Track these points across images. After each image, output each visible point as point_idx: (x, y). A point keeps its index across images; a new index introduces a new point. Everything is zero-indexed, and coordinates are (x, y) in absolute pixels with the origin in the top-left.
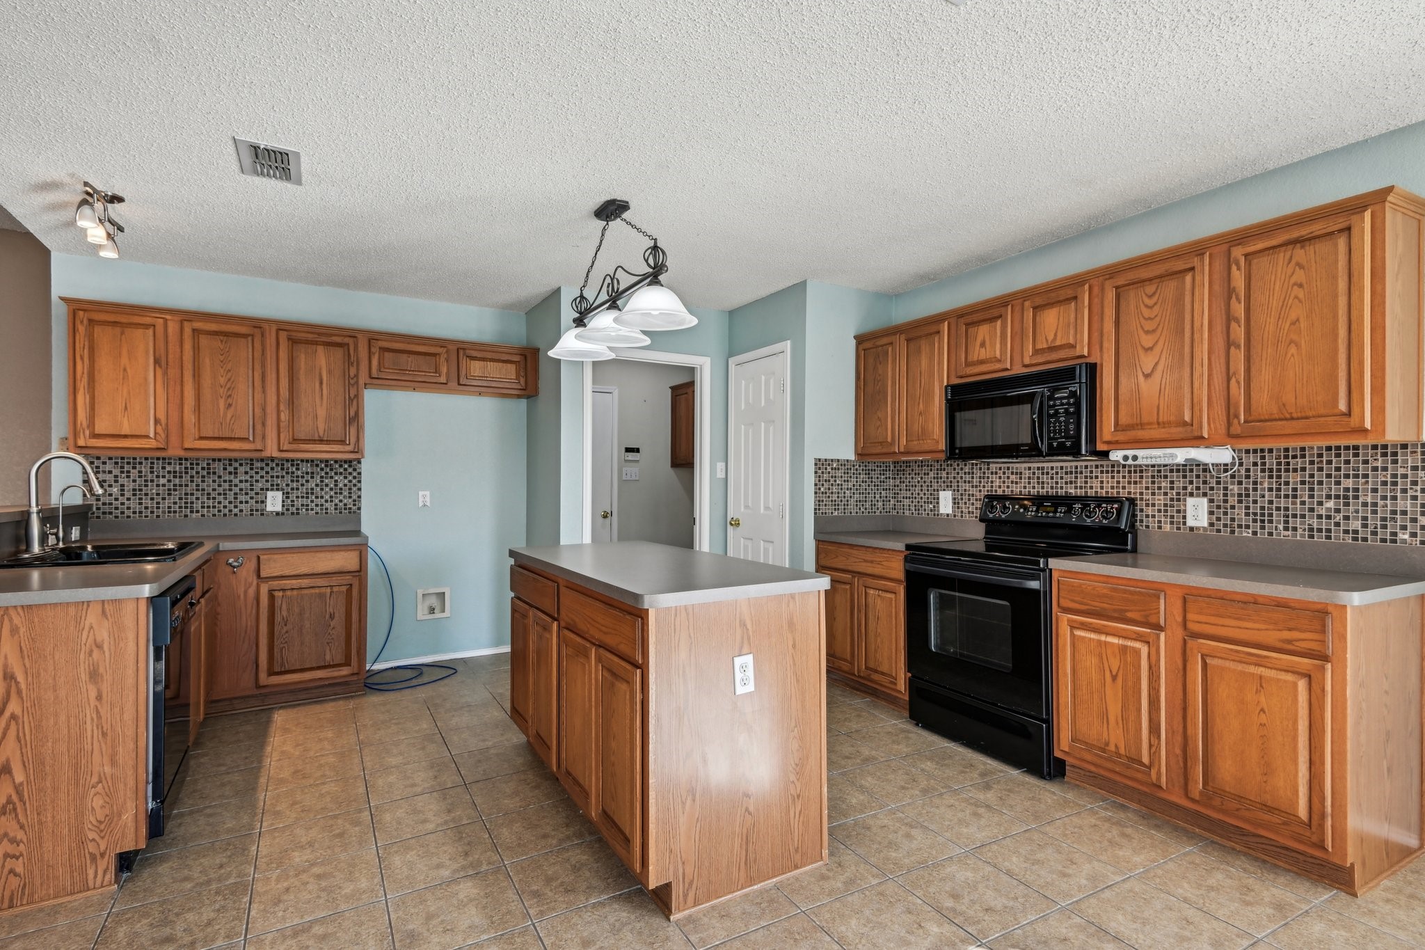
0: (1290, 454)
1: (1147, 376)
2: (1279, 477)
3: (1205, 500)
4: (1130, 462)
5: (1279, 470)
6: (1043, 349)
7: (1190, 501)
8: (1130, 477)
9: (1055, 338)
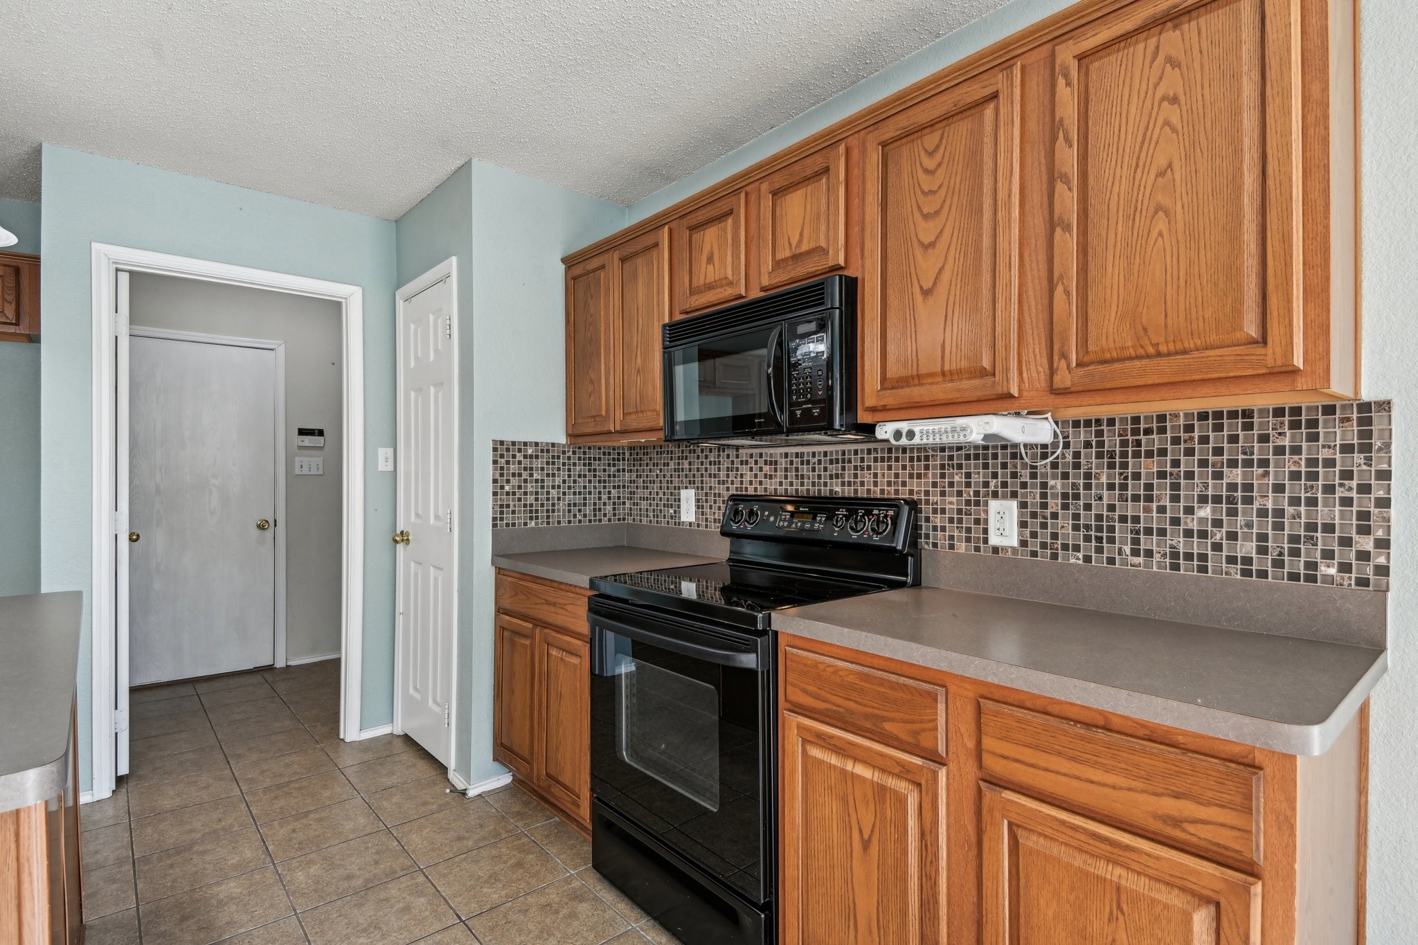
0: (1142, 426)
1: (926, 293)
2: (1124, 466)
3: (1014, 504)
4: (904, 441)
5: (1124, 455)
6: (786, 260)
7: (994, 505)
8: (912, 467)
9: (800, 241)
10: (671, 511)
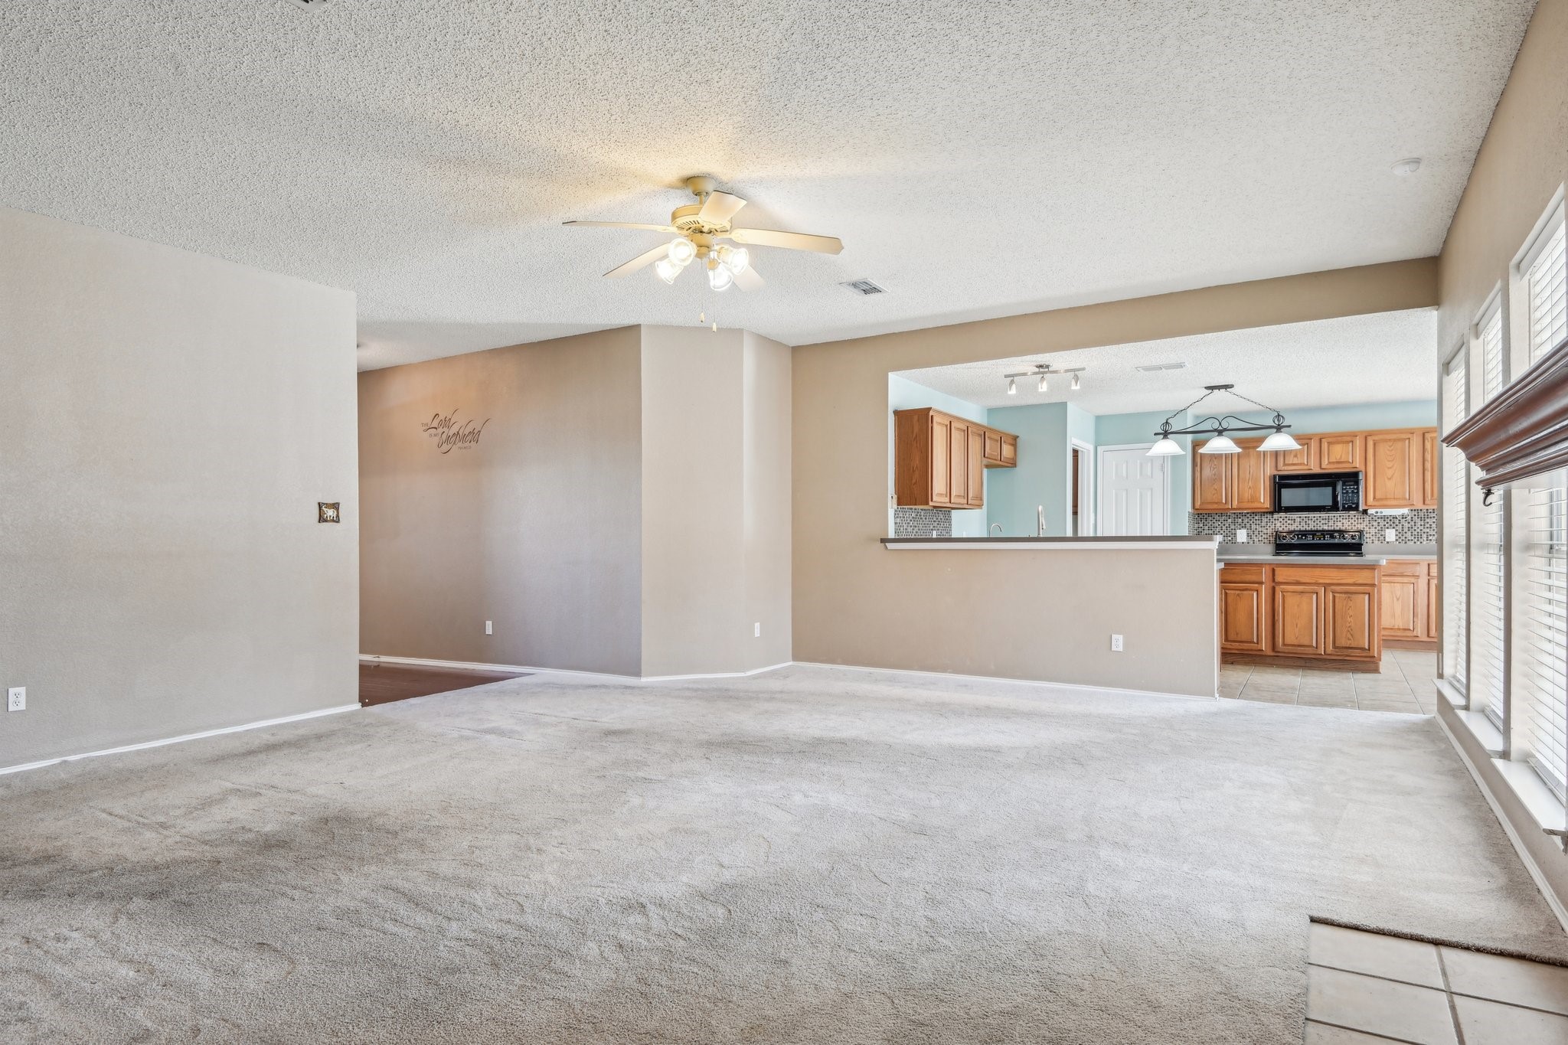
1: (1389, 479)
2: (1425, 520)
3: (1394, 530)
4: (1379, 514)
6: (1333, 462)
7: (1387, 531)
9: (1341, 457)
10: (1230, 538)
